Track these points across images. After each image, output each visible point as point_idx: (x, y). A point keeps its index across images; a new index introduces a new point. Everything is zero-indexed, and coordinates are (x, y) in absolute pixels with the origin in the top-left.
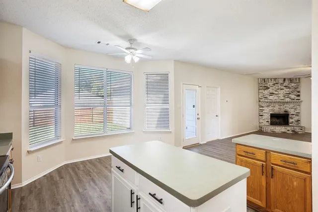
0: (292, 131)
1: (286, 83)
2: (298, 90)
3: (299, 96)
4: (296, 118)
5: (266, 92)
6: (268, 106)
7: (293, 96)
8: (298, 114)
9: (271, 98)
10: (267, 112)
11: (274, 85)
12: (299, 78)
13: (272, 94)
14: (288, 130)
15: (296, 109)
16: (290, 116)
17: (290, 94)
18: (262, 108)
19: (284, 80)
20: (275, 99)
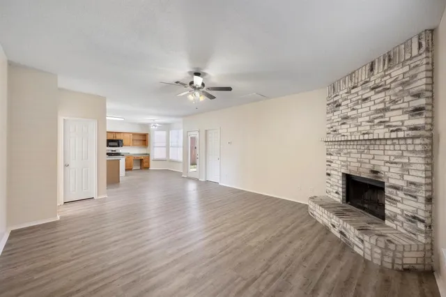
1: (377, 75)
3: (418, 111)
5: (336, 116)
6: (338, 153)
9: (343, 129)
11: (349, 92)
13: (345, 120)
16: (387, 190)
20: (352, 134)
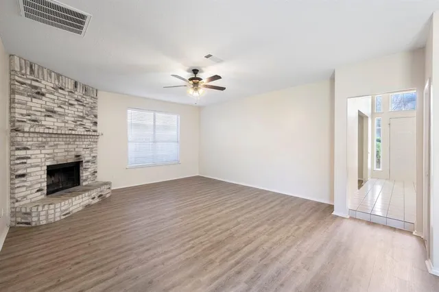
0: (99, 196)
1: (79, 93)
2: (95, 112)
3: (95, 123)
4: (93, 168)
5: (36, 104)
6: (41, 146)
7: (88, 124)
8: (94, 160)
9: (49, 122)
10: (41, 161)
11: (56, 88)
12: (97, 90)
13: (50, 113)
14: (93, 198)
15: (91, 150)
16: (84, 164)
17: (84, 118)
18: (21, 153)
19: (76, 85)
20: (58, 128)
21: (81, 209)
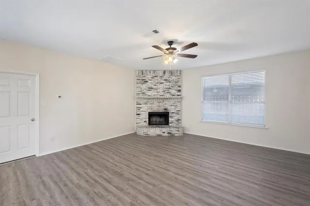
0: (169, 133)
1: (167, 76)
2: (179, 84)
3: (179, 91)
4: (176, 117)
5: (144, 86)
6: (146, 104)
7: (173, 91)
8: (178, 112)
9: (149, 93)
10: (146, 110)
11: (153, 77)
12: (180, 71)
13: (150, 89)
14: (164, 133)
15: (176, 106)
16: (170, 115)
17: (170, 89)
18: (139, 106)
19: (164, 72)
20: (154, 95)
21: (155, 135)
